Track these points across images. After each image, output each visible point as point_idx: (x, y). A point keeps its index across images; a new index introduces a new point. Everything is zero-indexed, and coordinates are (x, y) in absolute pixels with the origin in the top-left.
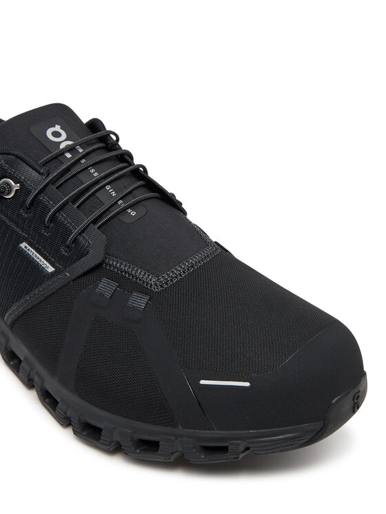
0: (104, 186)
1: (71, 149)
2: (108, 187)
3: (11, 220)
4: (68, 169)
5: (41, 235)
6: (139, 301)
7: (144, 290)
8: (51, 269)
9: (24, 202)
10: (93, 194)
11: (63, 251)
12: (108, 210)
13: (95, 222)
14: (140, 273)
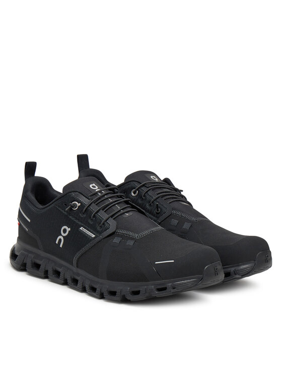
0: (115, 205)
1: (100, 192)
2: (116, 205)
3: (76, 219)
4: (99, 198)
5: (89, 224)
6: (130, 243)
7: (132, 239)
8: (93, 236)
9: (82, 210)
10: (111, 207)
11: (98, 228)
12: (117, 213)
13: (112, 216)
14: (131, 234)
